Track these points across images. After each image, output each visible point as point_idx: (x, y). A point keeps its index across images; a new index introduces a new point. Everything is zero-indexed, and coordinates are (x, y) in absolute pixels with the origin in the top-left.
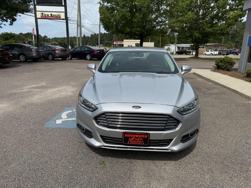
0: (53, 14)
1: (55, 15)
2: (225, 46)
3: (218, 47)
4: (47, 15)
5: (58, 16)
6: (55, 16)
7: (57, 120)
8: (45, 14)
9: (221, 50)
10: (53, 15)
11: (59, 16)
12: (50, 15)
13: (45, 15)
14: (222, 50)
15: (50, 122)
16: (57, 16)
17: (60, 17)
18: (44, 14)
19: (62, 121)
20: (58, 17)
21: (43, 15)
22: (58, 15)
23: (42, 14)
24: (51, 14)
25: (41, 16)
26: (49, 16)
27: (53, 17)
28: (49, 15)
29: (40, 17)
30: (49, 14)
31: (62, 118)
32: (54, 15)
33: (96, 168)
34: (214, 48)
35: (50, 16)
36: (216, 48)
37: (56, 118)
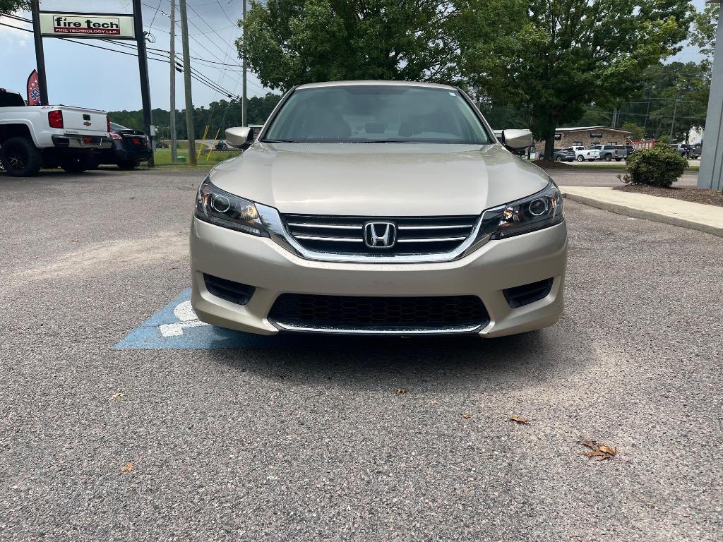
0: (94, 20)
1: (103, 25)
2: (621, 133)
3: (601, 137)
4: (75, 24)
5: (112, 27)
6: (101, 27)
7: (162, 327)
8: (67, 21)
9: (609, 144)
10: (94, 25)
11: (114, 27)
12: (84, 25)
13: (69, 23)
14: (614, 144)
15: (138, 332)
16: (109, 28)
17: (118, 32)
18: (65, 20)
19: (183, 329)
20: (112, 30)
21: (62, 25)
22: (111, 23)
23: (59, 20)
24: (88, 22)
25: (55, 28)
26: (83, 29)
27: (93, 30)
28: (79, 24)
29: (53, 32)
30: (82, 20)
31: (178, 320)
32: (99, 24)
33: (379, 472)
34: (590, 140)
35: (85, 29)
36: (596, 139)
37: (154, 320)
